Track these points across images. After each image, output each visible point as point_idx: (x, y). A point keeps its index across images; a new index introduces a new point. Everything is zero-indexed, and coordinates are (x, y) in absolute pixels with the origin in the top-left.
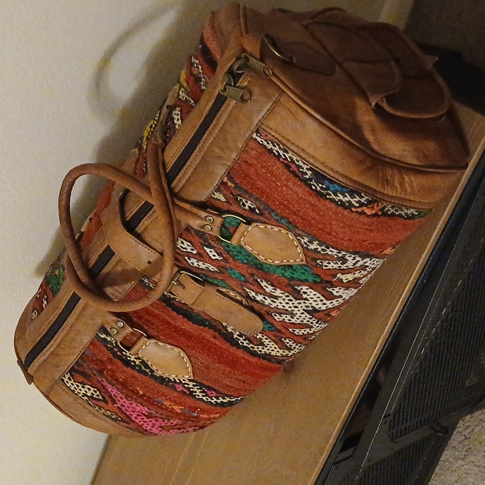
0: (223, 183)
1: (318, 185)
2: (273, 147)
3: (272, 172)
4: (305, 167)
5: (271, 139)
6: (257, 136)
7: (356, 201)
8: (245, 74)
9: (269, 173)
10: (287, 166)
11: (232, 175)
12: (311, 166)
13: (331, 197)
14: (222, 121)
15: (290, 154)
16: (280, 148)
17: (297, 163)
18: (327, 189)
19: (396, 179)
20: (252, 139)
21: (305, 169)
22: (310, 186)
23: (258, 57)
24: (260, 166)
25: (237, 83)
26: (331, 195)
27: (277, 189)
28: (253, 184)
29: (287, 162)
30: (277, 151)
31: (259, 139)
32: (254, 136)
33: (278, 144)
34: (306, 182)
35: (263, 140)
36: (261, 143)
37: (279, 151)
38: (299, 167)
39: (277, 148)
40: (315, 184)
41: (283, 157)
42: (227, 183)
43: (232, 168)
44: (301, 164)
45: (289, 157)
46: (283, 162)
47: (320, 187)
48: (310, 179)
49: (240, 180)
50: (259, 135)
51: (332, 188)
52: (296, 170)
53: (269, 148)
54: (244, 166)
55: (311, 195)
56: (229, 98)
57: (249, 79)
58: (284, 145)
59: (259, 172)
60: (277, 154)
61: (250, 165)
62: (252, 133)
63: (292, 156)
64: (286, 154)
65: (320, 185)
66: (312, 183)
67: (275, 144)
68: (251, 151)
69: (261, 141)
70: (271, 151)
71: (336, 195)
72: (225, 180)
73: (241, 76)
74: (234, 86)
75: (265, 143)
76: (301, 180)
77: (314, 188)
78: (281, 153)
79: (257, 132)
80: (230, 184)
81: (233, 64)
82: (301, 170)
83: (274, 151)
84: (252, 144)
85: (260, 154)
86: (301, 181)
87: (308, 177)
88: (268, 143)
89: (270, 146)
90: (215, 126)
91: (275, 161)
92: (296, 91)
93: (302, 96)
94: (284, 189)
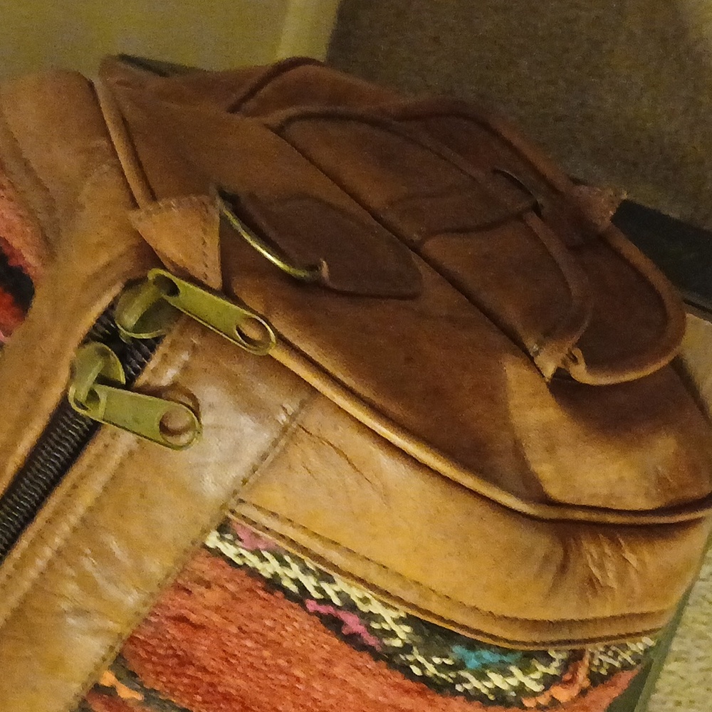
0: (98, 689)
1: (430, 662)
2: (280, 570)
3: (275, 645)
4: (388, 615)
5: (272, 546)
6: (222, 539)
7: (535, 680)
8: (167, 341)
9: (265, 646)
10: (333, 623)
11: (134, 665)
12: (410, 612)
13: (468, 687)
14: (86, 498)
15: (341, 584)
16: (305, 570)
17: (364, 608)
18: (460, 665)
19: (611, 567)
20: (204, 552)
21: (389, 620)
22: (405, 669)
23: (215, 281)
24: (234, 630)
25: (138, 372)
26: (467, 681)
27: (293, 689)
28: (211, 685)
29: (331, 609)
30: (296, 581)
31: (230, 551)
32: (213, 540)
33: (295, 558)
34: (390, 658)
35: (243, 552)
36: (238, 561)
37: (303, 579)
38: (371, 616)
39: (295, 571)
40: (421, 659)
41: (316, 595)
42: (113, 688)
43: (132, 639)
44: (376, 608)
45: (338, 593)
46: (317, 613)
47: (436, 666)
48: (407, 649)
49: (164, 679)
50: (229, 537)
51: (473, 663)
52: (360, 629)
53: (267, 575)
54: (173, 631)
55: (407, 691)
56: (110, 428)
57: (185, 357)
58: (318, 558)
59: (229, 650)
60: (294, 588)
61: (197, 627)
62: (205, 532)
63: (346, 589)
64: (325, 586)
65: (437, 660)
66: (410, 658)
67: (287, 558)
68: (203, 589)
69: (241, 555)
70: (273, 584)
71: (481, 676)
72: (108, 679)
73: (153, 349)
74: (129, 386)
75: (253, 561)
76: (376, 656)
77: (416, 671)
78: (310, 583)
79: (223, 528)
80: (125, 692)
81: (112, 306)
82: (375, 626)
83: (287, 583)
84: (204, 567)
85: (234, 597)
86: (376, 660)
87: (397, 643)
88: (263, 559)
89: (269, 568)
90: (58, 513)
91: (291, 613)
92: (359, 389)
93: (379, 401)
94: (317, 685)
